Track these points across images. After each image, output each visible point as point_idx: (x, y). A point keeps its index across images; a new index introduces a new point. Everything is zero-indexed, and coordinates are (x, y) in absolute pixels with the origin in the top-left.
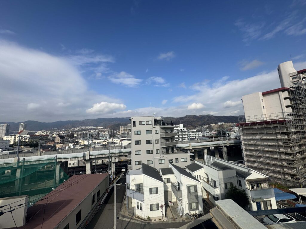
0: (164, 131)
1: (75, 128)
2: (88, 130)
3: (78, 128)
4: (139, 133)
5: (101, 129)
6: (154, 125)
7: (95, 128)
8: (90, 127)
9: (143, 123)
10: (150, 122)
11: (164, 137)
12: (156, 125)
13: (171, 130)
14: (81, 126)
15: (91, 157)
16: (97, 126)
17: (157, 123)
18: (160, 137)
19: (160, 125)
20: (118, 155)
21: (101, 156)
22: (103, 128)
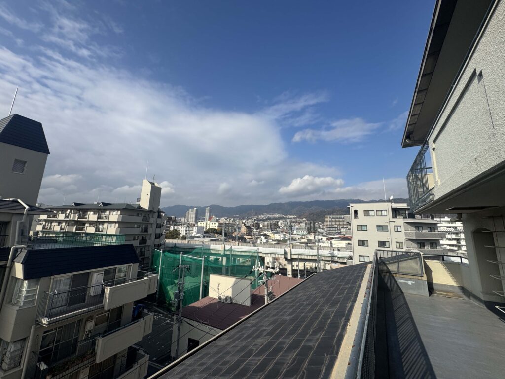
0: (414, 229)
1: (260, 216)
2: (275, 218)
3: (263, 216)
4: (364, 228)
5: (294, 218)
6: (393, 217)
7: (285, 216)
8: (278, 216)
9: (371, 213)
10: (383, 212)
11: (415, 238)
12: (396, 217)
13: (430, 228)
14: (266, 212)
15: (293, 256)
16: (287, 214)
17: (397, 215)
18: (405, 238)
19: (405, 217)
20: (330, 259)
21: (306, 257)
22: (297, 218)
